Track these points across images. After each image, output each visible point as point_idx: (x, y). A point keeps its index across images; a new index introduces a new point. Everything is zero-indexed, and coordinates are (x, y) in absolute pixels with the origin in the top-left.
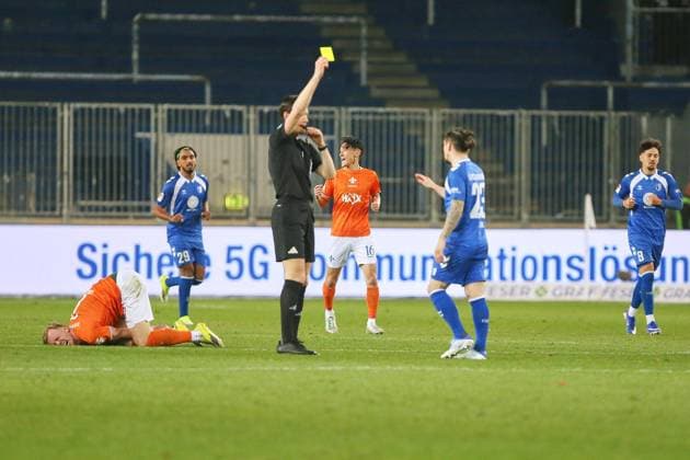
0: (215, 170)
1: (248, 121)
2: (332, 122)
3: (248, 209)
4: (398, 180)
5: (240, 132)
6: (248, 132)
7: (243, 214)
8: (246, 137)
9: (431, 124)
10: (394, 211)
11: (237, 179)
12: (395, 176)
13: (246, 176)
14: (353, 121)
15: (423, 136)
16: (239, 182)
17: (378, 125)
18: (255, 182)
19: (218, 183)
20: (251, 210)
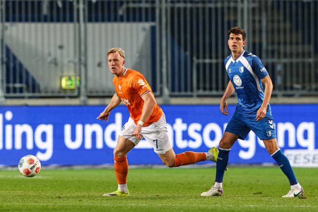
0: (50, 55)
1: (78, 10)
2: (153, 9)
3: (79, 89)
4: (214, 61)
5: (71, 20)
6: (78, 21)
7: (76, 94)
8: (77, 25)
9: (242, 10)
10: (211, 89)
11: (69, 62)
12: (211, 58)
13: (77, 60)
14: (172, 9)
15: (236, 22)
16: (72, 65)
17: (195, 12)
18: (86, 65)
19: (53, 65)
20: (83, 90)
